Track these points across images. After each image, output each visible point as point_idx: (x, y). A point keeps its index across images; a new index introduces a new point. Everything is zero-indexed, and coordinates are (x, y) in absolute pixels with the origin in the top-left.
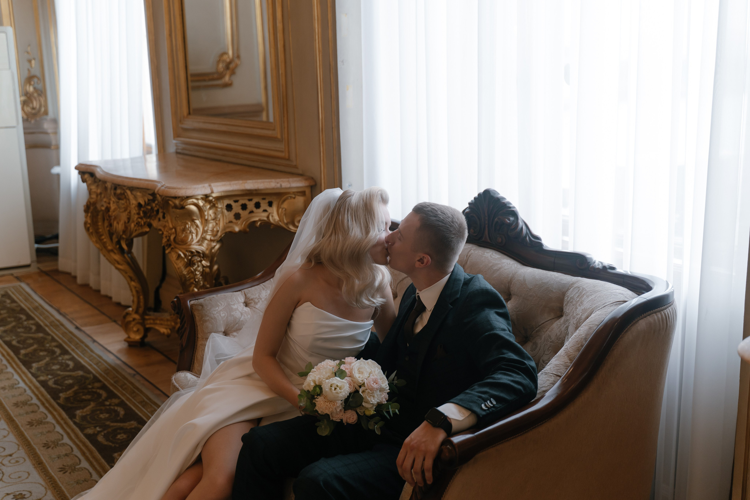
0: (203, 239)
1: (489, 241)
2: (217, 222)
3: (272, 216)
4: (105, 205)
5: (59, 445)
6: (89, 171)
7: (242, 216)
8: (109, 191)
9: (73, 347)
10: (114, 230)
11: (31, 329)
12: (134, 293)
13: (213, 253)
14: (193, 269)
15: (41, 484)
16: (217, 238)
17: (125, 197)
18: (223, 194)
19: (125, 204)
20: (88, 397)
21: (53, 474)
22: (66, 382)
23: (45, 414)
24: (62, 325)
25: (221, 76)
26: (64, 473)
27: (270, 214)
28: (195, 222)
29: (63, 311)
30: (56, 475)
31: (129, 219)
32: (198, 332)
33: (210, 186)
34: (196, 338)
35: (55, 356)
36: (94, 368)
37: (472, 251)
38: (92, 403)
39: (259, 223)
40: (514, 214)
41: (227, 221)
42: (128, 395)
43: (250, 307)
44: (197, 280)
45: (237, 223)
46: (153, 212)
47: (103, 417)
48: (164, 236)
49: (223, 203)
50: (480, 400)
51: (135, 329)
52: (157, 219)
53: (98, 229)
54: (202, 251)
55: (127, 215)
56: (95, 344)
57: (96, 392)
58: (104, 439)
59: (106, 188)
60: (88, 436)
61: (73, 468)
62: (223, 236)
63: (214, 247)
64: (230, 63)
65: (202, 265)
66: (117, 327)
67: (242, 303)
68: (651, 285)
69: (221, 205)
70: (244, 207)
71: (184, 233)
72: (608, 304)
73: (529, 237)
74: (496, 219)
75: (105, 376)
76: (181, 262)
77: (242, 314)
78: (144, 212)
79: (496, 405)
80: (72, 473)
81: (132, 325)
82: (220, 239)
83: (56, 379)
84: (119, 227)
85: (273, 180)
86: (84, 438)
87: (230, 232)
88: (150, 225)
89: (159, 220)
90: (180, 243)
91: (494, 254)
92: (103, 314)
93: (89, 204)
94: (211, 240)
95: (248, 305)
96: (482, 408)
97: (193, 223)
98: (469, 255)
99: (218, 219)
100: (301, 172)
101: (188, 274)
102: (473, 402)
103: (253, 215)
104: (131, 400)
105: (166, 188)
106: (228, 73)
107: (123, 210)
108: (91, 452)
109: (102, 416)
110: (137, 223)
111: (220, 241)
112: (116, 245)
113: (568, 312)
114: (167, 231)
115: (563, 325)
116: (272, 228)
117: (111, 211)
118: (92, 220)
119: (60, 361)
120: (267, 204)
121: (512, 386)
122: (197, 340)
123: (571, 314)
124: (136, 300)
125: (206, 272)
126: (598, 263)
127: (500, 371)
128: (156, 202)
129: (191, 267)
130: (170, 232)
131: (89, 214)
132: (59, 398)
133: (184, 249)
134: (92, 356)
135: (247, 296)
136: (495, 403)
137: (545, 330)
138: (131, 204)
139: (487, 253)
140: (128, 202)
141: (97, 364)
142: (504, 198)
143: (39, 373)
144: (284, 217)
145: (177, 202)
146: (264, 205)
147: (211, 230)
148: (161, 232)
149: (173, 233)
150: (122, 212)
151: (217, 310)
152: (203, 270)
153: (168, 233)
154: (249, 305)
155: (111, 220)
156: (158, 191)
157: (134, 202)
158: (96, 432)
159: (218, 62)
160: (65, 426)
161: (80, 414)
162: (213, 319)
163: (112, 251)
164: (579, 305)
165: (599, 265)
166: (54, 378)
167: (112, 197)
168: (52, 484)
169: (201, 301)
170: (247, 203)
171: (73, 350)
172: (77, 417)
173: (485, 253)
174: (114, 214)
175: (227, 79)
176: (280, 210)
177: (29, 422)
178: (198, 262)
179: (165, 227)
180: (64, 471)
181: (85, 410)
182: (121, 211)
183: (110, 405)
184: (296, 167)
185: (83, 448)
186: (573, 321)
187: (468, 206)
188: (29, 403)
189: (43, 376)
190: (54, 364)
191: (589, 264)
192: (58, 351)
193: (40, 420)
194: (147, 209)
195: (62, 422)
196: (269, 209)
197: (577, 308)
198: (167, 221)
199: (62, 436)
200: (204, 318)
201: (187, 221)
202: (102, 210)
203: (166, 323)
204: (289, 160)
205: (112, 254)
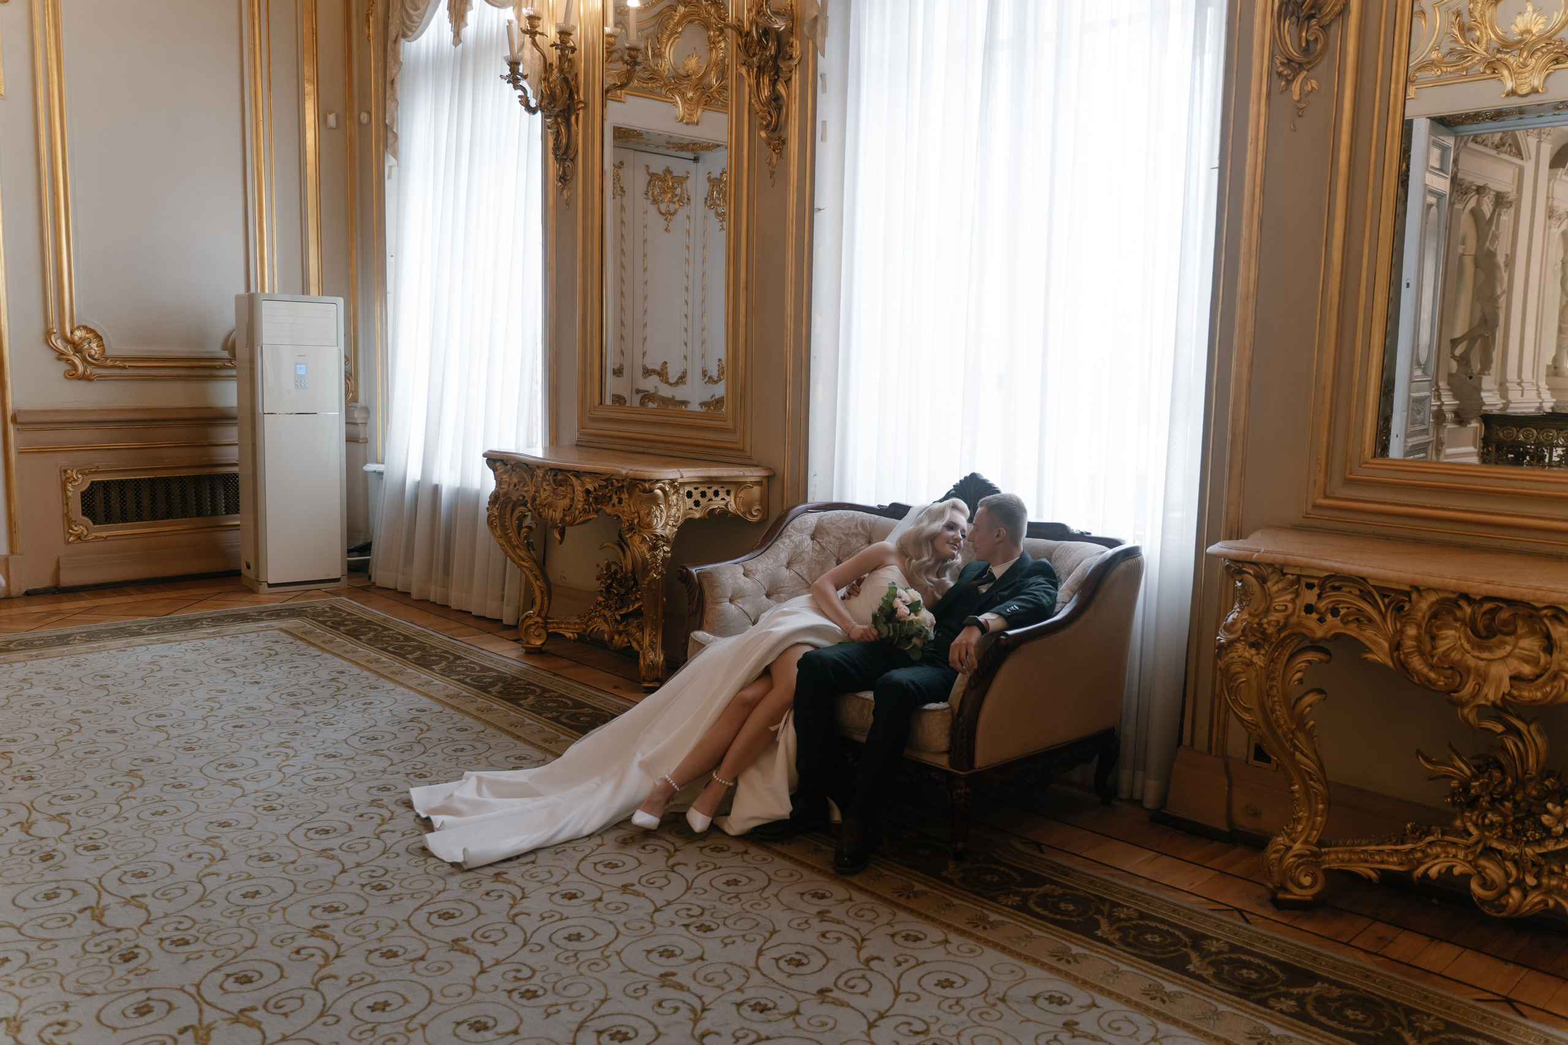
0: (667, 524)
2: (679, 508)
3: (729, 505)
5: (526, 725)
6: (506, 458)
7: (701, 503)
8: (538, 478)
9: (465, 654)
11: (398, 638)
12: (538, 593)
13: (672, 539)
14: (656, 554)
15: (534, 750)
16: (678, 524)
17: (567, 484)
18: (686, 481)
19: (567, 491)
22: (486, 680)
23: (488, 704)
27: (727, 502)
28: (660, 508)
30: (540, 743)
31: (571, 506)
32: (707, 598)
33: (680, 471)
34: (705, 603)
35: (451, 660)
36: (505, 671)
38: (530, 696)
39: (717, 511)
41: (688, 508)
43: (750, 578)
44: (658, 565)
45: (698, 510)
46: (605, 498)
47: (552, 706)
48: (624, 521)
49: (686, 489)
51: (536, 633)
52: (611, 505)
53: (505, 522)
54: (664, 536)
55: (569, 503)
56: (487, 652)
57: (525, 688)
59: (534, 476)
60: (547, 718)
62: (683, 522)
63: (675, 533)
65: (663, 550)
67: (742, 573)
68: (1121, 542)
69: (683, 492)
70: (703, 494)
71: (648, 517)
72: (1093, 554)
76: (644, 545)
78: (594, 498)
81: (532, 630)
83: (471, 678)
87: (690, 519)
88: (601, 511)
89: (614, 505)
90: (643, 527)
93: (497, 494)
94: (673, 526)
95: (747, 576)
97: (658, 508)
99: (680, 506)
101: (650, 558)
103: (711, 502)
105: (636, 471)
107: (563, 497)
110: (583, 510)
111: (680, 527)
114: (626, 516)
117: (539, 499)
118: (503, 512)
119: (461, 665)
120: (726, 493)
122: (707, 605)
124: (539, 601)
128: (610, 488)
129: (654, 551)
130: (631, 517)
131: (499, 506)
132: (490, 692)
133: (648, 533)
135: (746, 568)
138: (576, 490)
140: (570, 488)
141: (505, 667)
142: (986, 480)
143: (447, 674)
144: (740, 506)
145: (646, 485)
146: (722, 494)
147: (672, 517)
148: (617, 518)
149: (637, 518)
150: (561, 500)
151: (725, 577)
152: (663, 555)
153: (627, 518)
157: (579, 489)
158: (557, 717)
162: (718, 588)
165: (1077, 531)
166: (468, 677)
167: (544, 485)
169: (707, 569)
170: (707, 490)
171: (467, 656)
172: (525, 706)
174: (545, 502)
176: (737, 499)
177: (478, 709)
178: (660, 546)
179: (623, 512)
181: (528, 701)
182: (558, 498)
183: (552, 697)
184: (750, 458)
187: (952, 488)
188: (463, 695)
189: (454, 676)
190: (456, 667)
191: (1068, 531)
192: (449, 656)
193: (487, 708)
194: (598, 495)
195: (513, 709)
196: (727, 498)
198: (626, 506)
200: (714, 584)
201: (652, 506)
202: (513, 501)
203: (572, 627)
204: (742, 450)
205: (517, 550)
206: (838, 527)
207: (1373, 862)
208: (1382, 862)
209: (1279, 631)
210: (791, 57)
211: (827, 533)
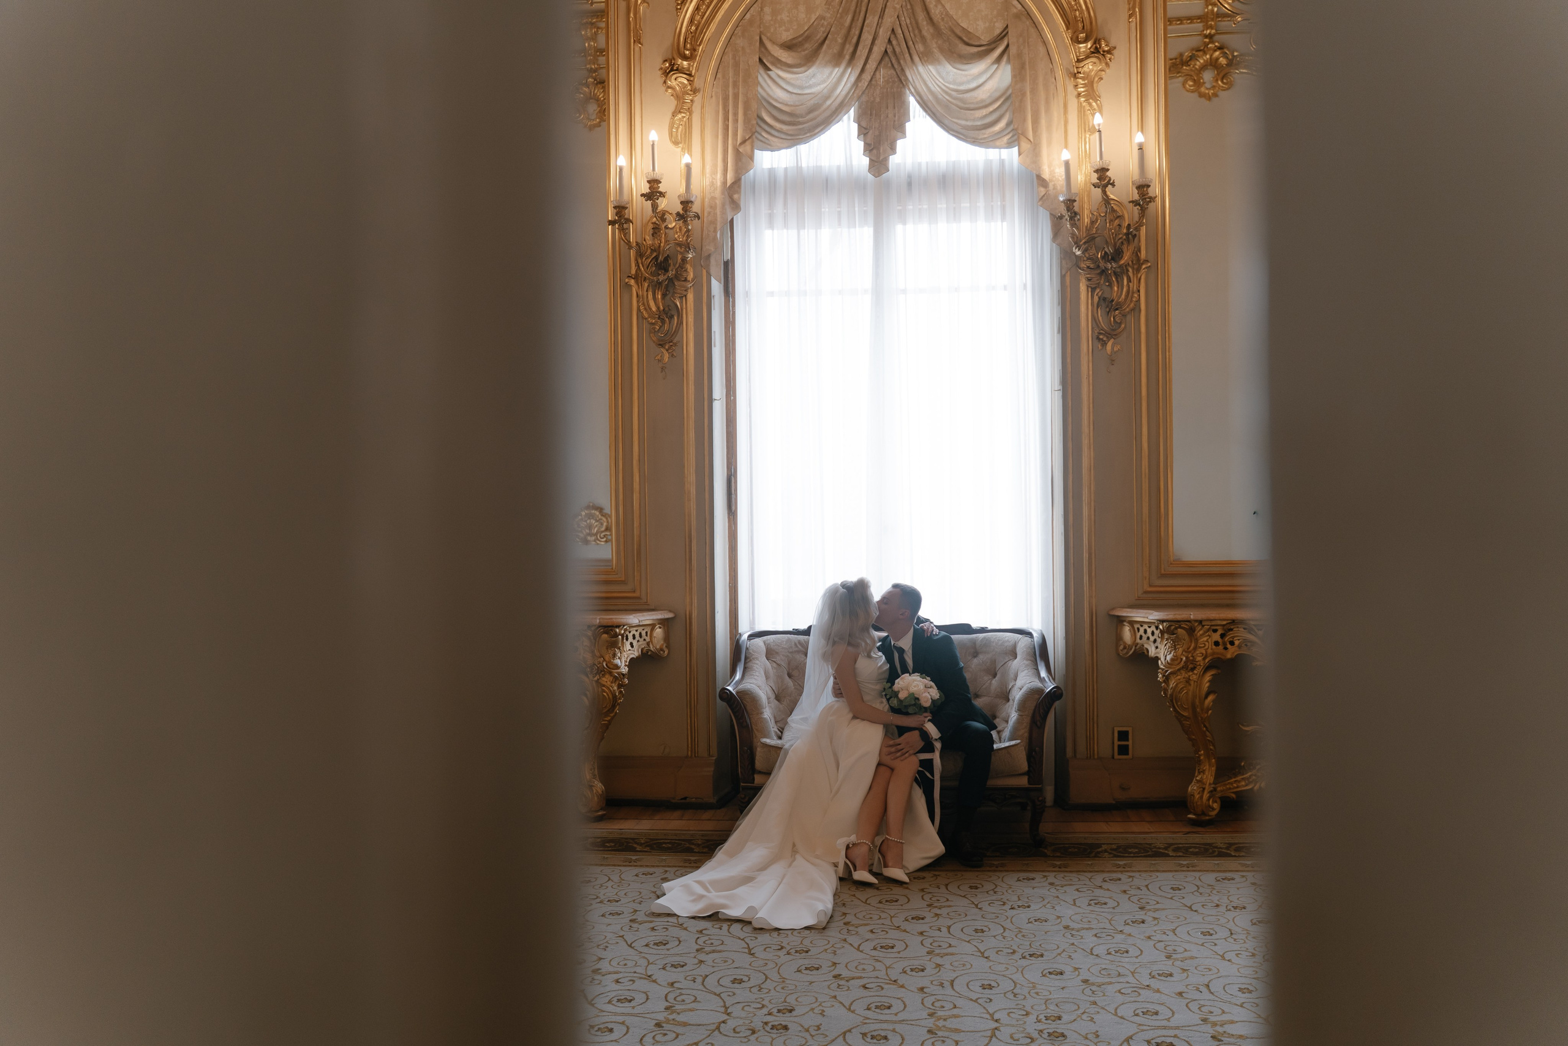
71: (615, 658)
97: (619, 650)
100: (652, 608)
130: (599, 660)
133: (616, 672)
149: (603, 661)
153: (597, 662)
201: (615, 649)
204: (639, 598)
206: (783, 648)
207: (1233, 789)
208: (1237, 787)
209: (1204, 659)
210: (686, 280)
211: (777, 653)
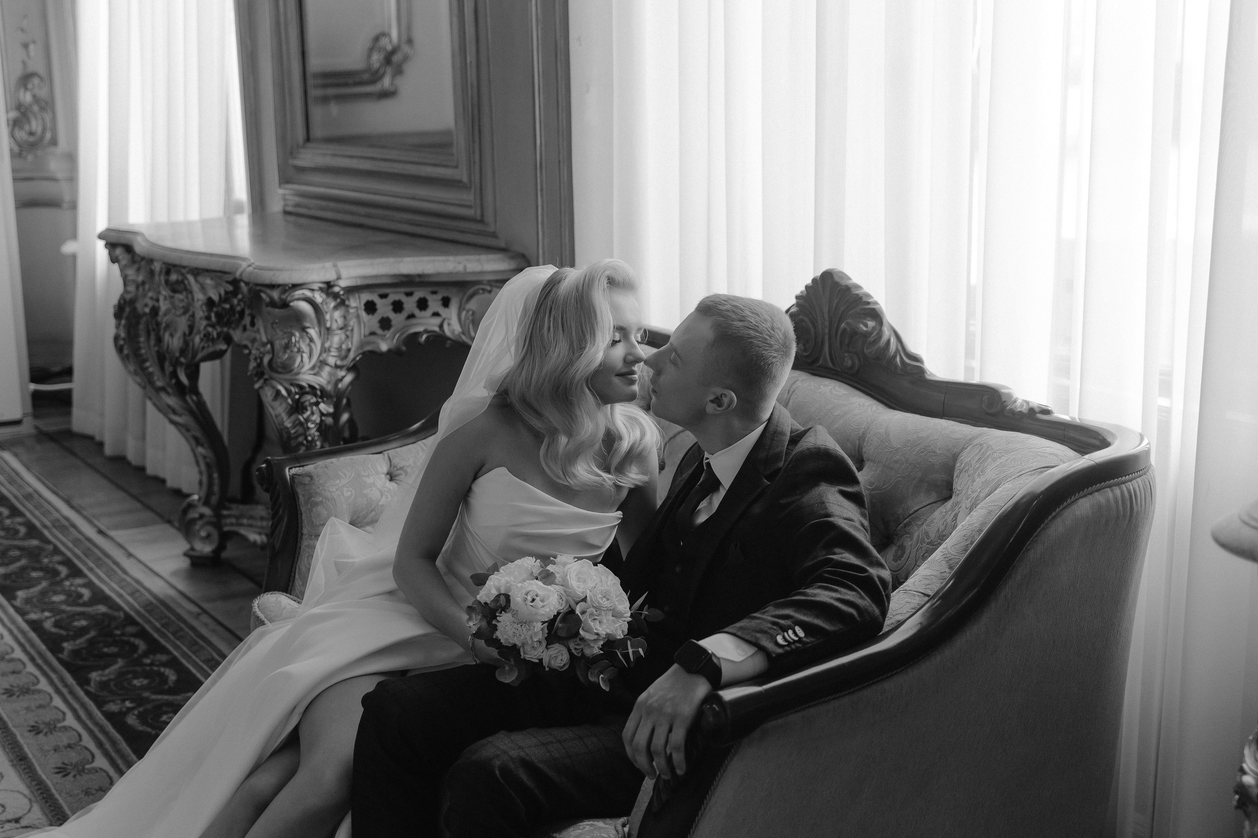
0: (323, 363)
1: (830, 365)
2: (348, 333)
3: (449, 325)
4: (151, 303)
5: (57, 730)
6: (123, 241)
7: (393, 323)
8: (157, 277)
9: (91, 565)
10: (165, 347)
11: (17, 532)
12: (203, 467)
13: (339, 389)
14: (303, 418)
15: (22, 793)
16: (348, 362)
17: (186, 289)
18: (359, 282)
19: (186, 300)
20: (114, 650)
21: (44, 777)
22: (76, 624)
23: (36, 677)
24: (74, 526)
25: (375, 77)
26: (65, 776)
27: (444, 320)
28: (307, 333)
29: (76, 502)
30: (51, 781)
31: (191, 327)
32: (303, 524)
33: (335, 266)
34: (299, 534)
35: (58, 579)
36: (126, 601)
37: (798, 382)
38: (119, 660)
39: (424, 337)
40: (876, 315)
41: (367, 333)
42: (185, 649)
43: (397, 482)
44: (310, 438)
45: (385, 336)
46: (234, 314)
47: (138, 684)
48: (252, 357)
49: (359, 297)
50: (774, 629)
51: (203, 534)
52: (241, 328)
53: (139, 348)
54: (319, 385)
55: (189, 320)
56: (132, 560)
57: (128, 643)
58: (138, 721)
59: (152, 273)
60: (109, 716)
61: (81, 767)
62: (358, 358)
63: (341, 380)
64: (394, 51)
65: (320, 411)
66: (173, 531)
67: (383, 473)
68: (1109, 439)
69: (356, 303)
70: (398, 307)
71: (288, 351)
72: (1027, 471)
73: (901, 358)
74: (843, 325)
75: (147, 615)
76: (281, 404)
77: (382, 494)
78: (217, 314)
79: (805, 639)
80: (78, 777)
81: (197, 527)
82: (352, 364)
83: (58, 617)
84: (174, 342)
85: (451, 258)
86: (102, 718)
87: (372, 352)
88: (228, 340)
89: (245, 329)
90: (280, 370)
91: (837, 388)
92: (149, 508)
93: (122, 302)
94: (337, 367)
95: (393, 478)
96: (777, 644)
97: (305, 334)
98: (792, 390)
99: (350, 328)
100: (502, 244)
101: (294, 427)
102: (762, 631)
103: (413, 321)
104: (190, 657)
105: (255, 268)
106: (389, 70)
107: (181, 311)
108: (114, 743)
109: (136, 682)
110: (205, 336)
111: (353, 368)
112: (171, 379)
113: (959, 488)
114: (257, 349)
115: (950, 512)
116: (448, 346)
117: (161, 313)
118: (128, 333)
119: (67, 588)
120: (440, 303)
121: (836, 608)
122: (301, 538)
123: (964, 492)
124: (205, 479)
125: (326, 425)
126: (1021, 403)
127: (818, 584)
128: (240, 296)
129: (299, 413)
130: (262, 349)
131: (123, 322)
132: (62, 650)
133: (286, 380)
134: (124, 580)
135: (393, 462)
136: (801, 634)
137: (920, 523)
138: (196, 299)
139: (825, 385)
140: (190, 296)
141: (132, 594)
142: (858, 287)
143: (28, 608)
144: (471, 327)
145: (275, 294)
146: (434, 304)
147: (336, 349)
148: (246, 352)
149: (268, 352)
150: (180, 316)
151: (338, 484)
152: (322, 421)
153: (258, 352)
154: (395, 478)
155: (159, 330)
156: (241, 274)
157: (199, 297)
158: (124, 710)
159: (371, 50)
160: (69, 697)
161: (98, 679)
162: (329, 501)
163: (163, 389)
164: (979, 475)
165: (1022, 406)
166: (54, 616)
167: (161, 288)
168: (42, 793)
169: (310, 468)
170: (404, 299)
171: (91, 569)
172: (92, 684)
173: (822, 387)
174: (165, 319)
175: (386, 82)
176: (464, 313)
177: (6, 689)
178: (312, 404)
179: (254, 340)
180: (64, 773)
181: (107, 671)
182: (178, 313)
183: (152, 664)
184: (494, 235)
185: (101, 736)
186: (966, 504)
187: (794, 301)
188: (7, 657)
189: (35, 613)
190: (56, 593)
191: (1005, 404)
192: (64, 571)
193: (26, 686)
194: (224, 309)
195: (65, 691)
196: (443, 312)
197: (974, 481)
198: (258, 331)
199: (64, 714)
200: (313, 499)
201: (293, 331)
202: (145, 314)
203: (259, 523)
205: (163, 395)
